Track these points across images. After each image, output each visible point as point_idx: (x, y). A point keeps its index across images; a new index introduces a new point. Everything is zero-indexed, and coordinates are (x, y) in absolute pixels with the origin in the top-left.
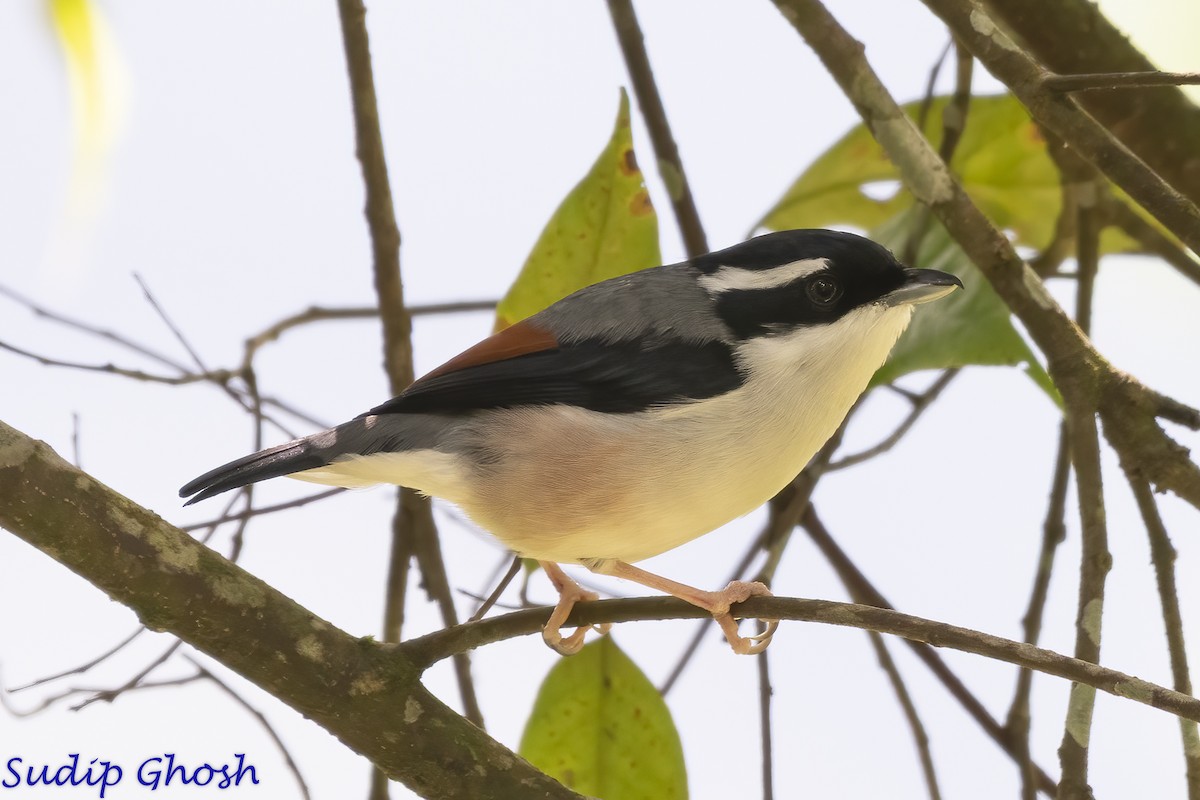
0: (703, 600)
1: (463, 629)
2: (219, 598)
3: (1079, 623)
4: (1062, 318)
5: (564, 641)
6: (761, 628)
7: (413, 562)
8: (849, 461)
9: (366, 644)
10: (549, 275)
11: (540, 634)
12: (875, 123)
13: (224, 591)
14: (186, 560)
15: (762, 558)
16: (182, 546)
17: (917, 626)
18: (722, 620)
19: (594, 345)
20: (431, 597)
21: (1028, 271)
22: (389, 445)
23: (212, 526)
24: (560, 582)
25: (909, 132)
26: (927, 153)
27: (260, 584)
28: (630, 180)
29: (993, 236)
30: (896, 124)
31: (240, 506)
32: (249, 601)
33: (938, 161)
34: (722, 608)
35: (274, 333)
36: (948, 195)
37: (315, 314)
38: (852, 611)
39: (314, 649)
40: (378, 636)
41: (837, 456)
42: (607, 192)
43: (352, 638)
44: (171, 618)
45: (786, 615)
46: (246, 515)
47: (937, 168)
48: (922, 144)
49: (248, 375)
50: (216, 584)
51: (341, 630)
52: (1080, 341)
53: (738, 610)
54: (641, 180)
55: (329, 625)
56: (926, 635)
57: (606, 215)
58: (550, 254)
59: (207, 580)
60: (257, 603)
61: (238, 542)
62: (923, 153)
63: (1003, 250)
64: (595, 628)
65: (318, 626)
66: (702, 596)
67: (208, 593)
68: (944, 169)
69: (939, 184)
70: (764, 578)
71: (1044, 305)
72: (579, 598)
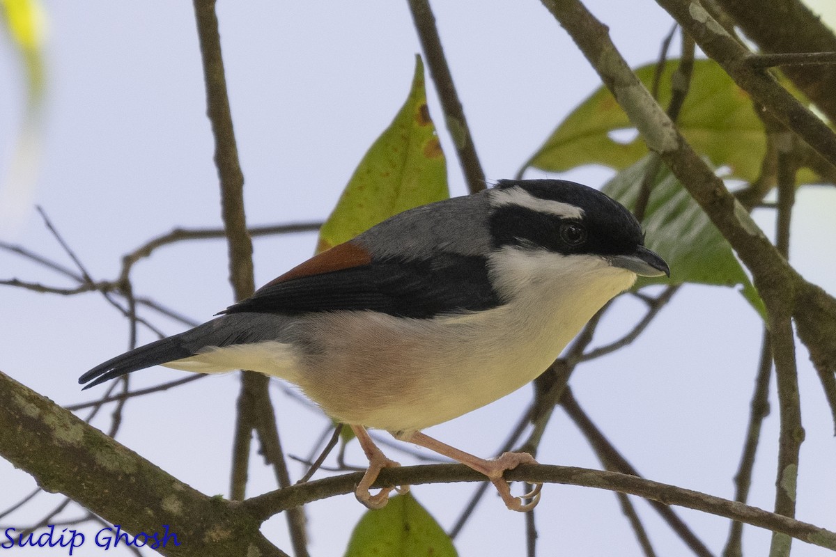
0: (482, 467)
1: (293, 489)
2: (100, 466)
3: (779, 483)
4: (765, 242)
5: (372, 498)
6: (528, 489)
7: (254, 433)
8: (599, 352)
9: (216, 501)
10: (361, 206)
11: (353, 493)
12: (616, 89)
13: (104, 460)
14: (72, 436)
15: (530, 429)
16: (70, 425)
17: (652, 488)
18: (497, 483)
19: (396, 262)
20: (268, 462)
21: (737, 204)
22: (241, 339)
23: (97, 405)
24: (370, 451)
25: (644, 96)
26: (658, 113)
27: (133, 454)
28: (426, 128)
29: (710, 177)
30: (633, 90)
31: (119, 389)
32: (124, 468)
33: (667, 119)
34: (496, 473)
35: (146, 251)
36: (675, 146)
37: (179, 235)
38: (600, 476)
39: (175, 505)
40: (226, 496)
41: (589, 349)
42: (406, 139)
43: (206, 497)
44: (61, 481)
45: (548, 479)
46: (123, 397)
47: (666, 125)
48: (654, 105)
49: (124, 286)
50: (98, 455)
51: (197, 491)
52: (780, 261)
53: (509, 475)
54: (434, 129)
55: (187, 487)
56: (658, 495)
57: (405, 158)
58: (361, 188)
59: (91, 452)
60: (130, 470)
61: (117, 418)
62: (654, 112)
63: (718, 189)
64: (396, 489)
65: (179, 488)
66: (480, 463)
67: (92, 462)
68: (671, 125)
69: (668, 136)
70: (531, 448)
71: (751, 232)
72: (384, 465)
